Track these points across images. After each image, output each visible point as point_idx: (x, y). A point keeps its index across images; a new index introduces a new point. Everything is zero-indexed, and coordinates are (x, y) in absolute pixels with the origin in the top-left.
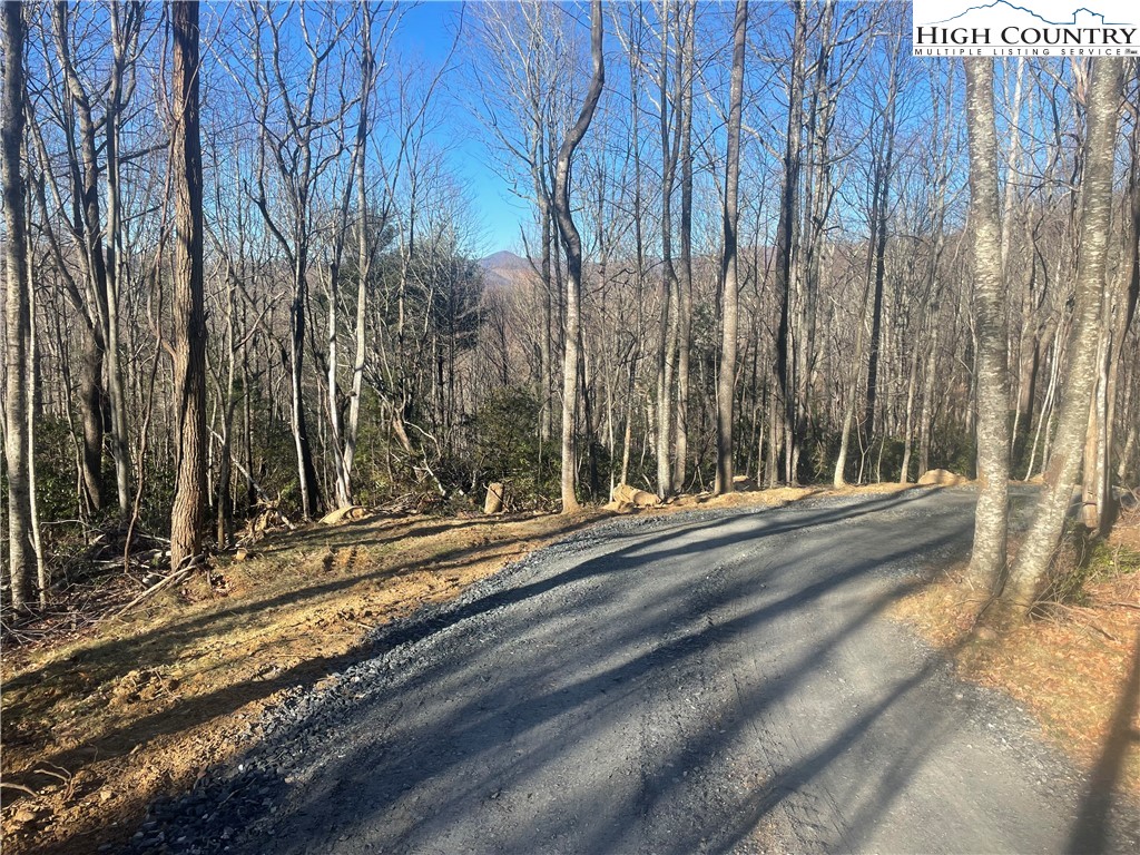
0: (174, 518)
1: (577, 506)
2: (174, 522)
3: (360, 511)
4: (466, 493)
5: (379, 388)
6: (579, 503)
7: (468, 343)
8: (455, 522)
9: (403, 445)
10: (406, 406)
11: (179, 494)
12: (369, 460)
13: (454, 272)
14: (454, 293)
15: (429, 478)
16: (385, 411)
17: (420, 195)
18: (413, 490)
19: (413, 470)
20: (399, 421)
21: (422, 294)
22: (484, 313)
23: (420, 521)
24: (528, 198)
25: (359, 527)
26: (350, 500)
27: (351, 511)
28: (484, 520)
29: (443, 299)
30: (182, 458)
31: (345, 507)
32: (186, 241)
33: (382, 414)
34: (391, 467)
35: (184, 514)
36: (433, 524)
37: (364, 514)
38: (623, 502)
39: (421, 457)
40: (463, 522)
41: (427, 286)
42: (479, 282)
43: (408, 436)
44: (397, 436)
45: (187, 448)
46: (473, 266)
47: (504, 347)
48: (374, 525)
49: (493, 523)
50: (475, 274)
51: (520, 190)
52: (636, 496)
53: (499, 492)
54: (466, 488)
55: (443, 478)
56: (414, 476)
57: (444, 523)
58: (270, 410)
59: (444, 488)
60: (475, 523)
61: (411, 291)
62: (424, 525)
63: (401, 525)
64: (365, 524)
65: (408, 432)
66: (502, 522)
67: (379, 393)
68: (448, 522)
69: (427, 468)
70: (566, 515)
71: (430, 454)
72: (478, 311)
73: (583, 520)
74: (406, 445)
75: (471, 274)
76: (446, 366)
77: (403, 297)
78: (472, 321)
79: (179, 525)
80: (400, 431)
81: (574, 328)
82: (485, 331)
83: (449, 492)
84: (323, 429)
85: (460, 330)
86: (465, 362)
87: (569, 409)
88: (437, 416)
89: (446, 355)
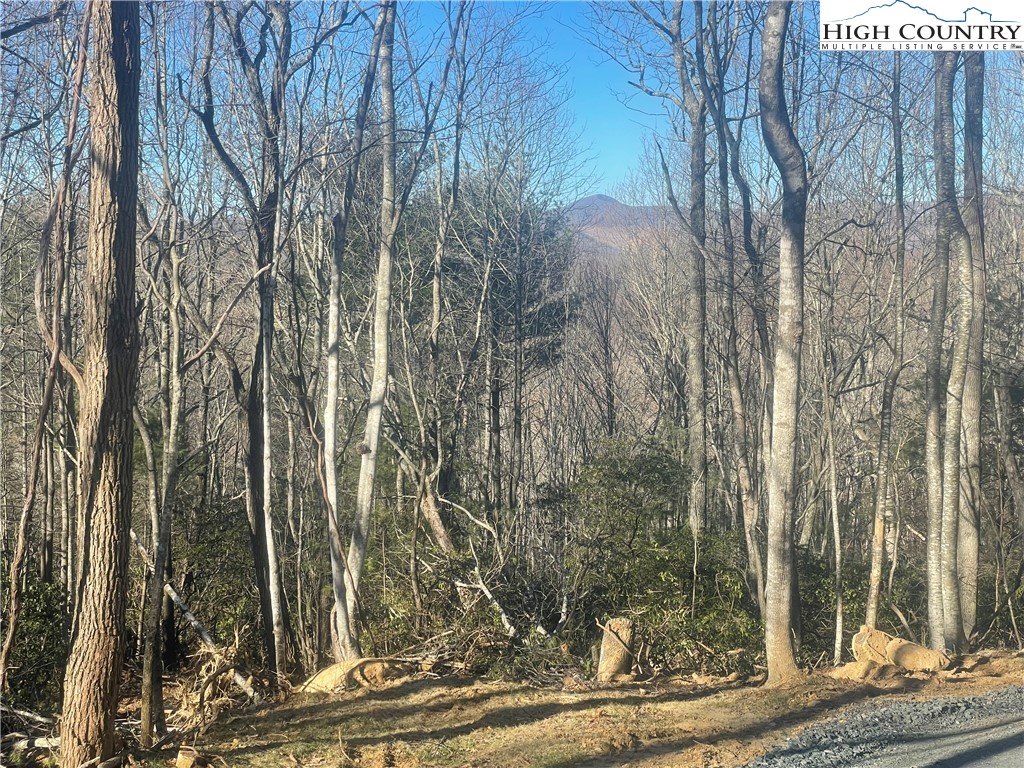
0: (68, 687)
1: (795, 671)
2: (68, 694)
3: (378, 668)
4: (549, 630)
5: (395, 438)
6: (801, 666)
7: (546, 358)
8: (566, 698)
9: (435, 542)
10: (441, 471)
11: (78, 642)
12: (377, 568)
13: (525, 229)
14: (523, 268)
15: (483, 602)
16: (405, 478)
17: (471, 100)
18: (456, 625)
19: (454, 586)
20: (430, 497)
21: (468, 271)
22: (576, 302)
23: (501, 693)
24: (665, 96)
25: (389, 703)
26: (356, 645)
27: (361, 667)
28: (617, 694)
29: (505, 279)
30: (86, 572)
31: (346, 658)
32: (109, 171)
33: (398, 485)
34: (418, 582)
35: (85, 681)
36: (524, 701)
37: (386, 675)
38: (873, 664)
39: (470, 564)
40: (581, 697)
41: (478, 256)
42: (566, 247)
43: (444, 524)
44: (427, 524)
45: (96, 554)
46: (556, 221)
47: (608, 362)
48: (415, 699)
49: (638, 701)
50: (560, 234)
51: (651, 83)
52: (899, 653)
53: (625, 635)
54: (552, 622)
55: (509, 602)
56: (455, 597)
57: (545, 699)
58: (204, 476)
59: (512, 623)
60: (605, 702)
61: (451, 266)
62: (509, 702)
63: (465, 702)
64: (398, 696)
65: (446, 517)
66: (654, 700)
67: (396, 447)
68: (551, 698)
69: (481, 585)
70: (777, 690)
71: (486, 559)
72: (566, 299)
73: (812, 700)
74: (441, 542)
75: (553, 235)
76: (506, 397)
77: (439, 276)
78: (555, 317)
79: (77, 700)
80: (432, 513)
81: (792, 327)
82: (576, 337)
83: (522, 632)
84: (296, 510)
85: (532, 333)
86: (538, 390)
87: (780, 482)
88: (492, 489)
89: (508, 376)
